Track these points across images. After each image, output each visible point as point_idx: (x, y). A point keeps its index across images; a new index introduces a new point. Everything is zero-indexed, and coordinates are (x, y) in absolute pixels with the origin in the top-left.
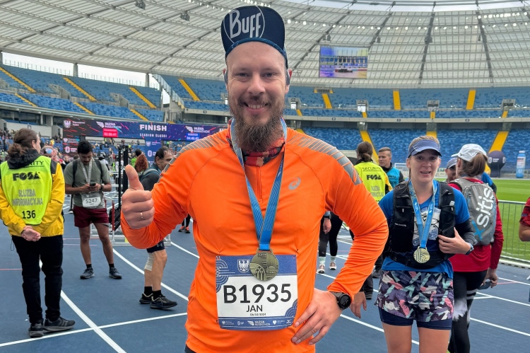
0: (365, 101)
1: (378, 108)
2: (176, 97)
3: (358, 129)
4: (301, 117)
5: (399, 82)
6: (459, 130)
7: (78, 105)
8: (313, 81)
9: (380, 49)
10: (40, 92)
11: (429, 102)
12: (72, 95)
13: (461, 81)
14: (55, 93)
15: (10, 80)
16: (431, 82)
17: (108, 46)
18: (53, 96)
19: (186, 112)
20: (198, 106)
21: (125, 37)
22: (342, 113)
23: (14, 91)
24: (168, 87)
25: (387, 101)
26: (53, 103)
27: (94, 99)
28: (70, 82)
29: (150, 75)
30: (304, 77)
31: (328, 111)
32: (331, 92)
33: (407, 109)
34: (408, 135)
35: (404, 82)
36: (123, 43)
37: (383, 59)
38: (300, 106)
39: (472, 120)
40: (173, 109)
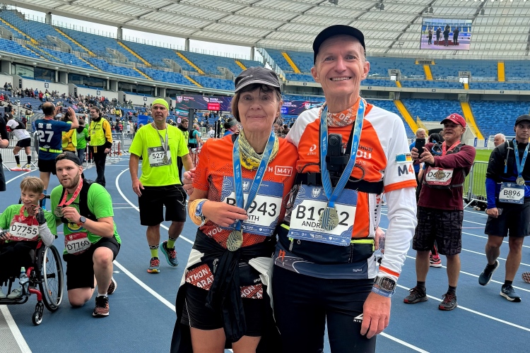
0: (468, 73)
1: (481, 79)
2: (278, 70)
3: (458, 101)
4: (400, 89)
5: (505, 54)
7: (189, 78)
8: (415, 52)
9: (484, 21)
10: (155, 66)
12: (184, 69)
14: (168, 67)
15: (129, 55)
17: (217, 21)
18: (166, 70)
19: (287, 84)
20: (299, 78)
21: (233, 13)
22: (443, 85)
23: (133, 65)
24: (272, 61)
25: (491, 72)
26: (166, 77)
27: (202, 73)
28: (182, 56)
29: (255, 49)
30: (406, 48)
31: (428, 82)
32: (433, 63)
33: (511, 81)
34: (511, 107)
35: (510, 54)
36: (231, 19)
37: (487, 30)
38: (400, 77)
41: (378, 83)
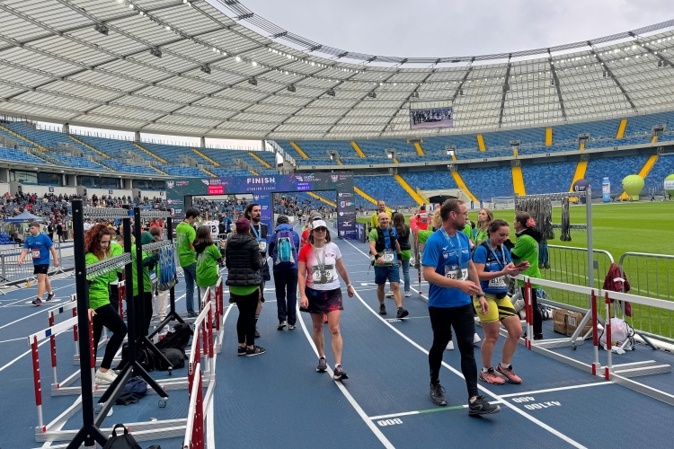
0: (453, 146)
1: (466, 151)
2: (288, 157)
3: (449, 171)
4: (397, 165)
5: (482, 128)
6: (541, 164)
7: (205, 171)
8: (405, 133)
9: (463, 100)
10: (171, 163)
11: (511, 142)
12: (199, 163)
13: (537, 122)
14: (184, 163)
15: (144, 155)
16: (510, 125)
17: (228, 120)
18: (183, 165)
19: (297, 169)
20: (307, 163)
22: (434, 158)
23: (148, 164)
24: (282, 151)
25: (473, 145)
27: (218, 165)
28: (197, 152)
29: (266, 141)
30: (397, 131)
31: (420, 157)
32: (422, 141)
33: (492, 149)
34: (495, 172)
35: (486, 127)
36: (241, 116)
37: (466, 108)
38: (395, 155)
39: (552, 154)
40: (287, 168)
41: (378, 161)
